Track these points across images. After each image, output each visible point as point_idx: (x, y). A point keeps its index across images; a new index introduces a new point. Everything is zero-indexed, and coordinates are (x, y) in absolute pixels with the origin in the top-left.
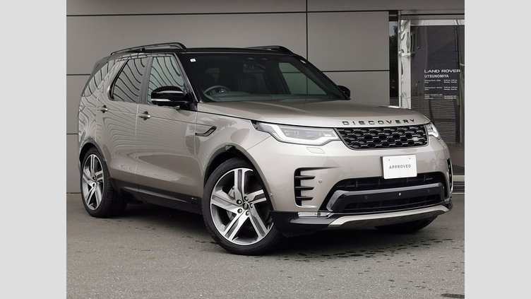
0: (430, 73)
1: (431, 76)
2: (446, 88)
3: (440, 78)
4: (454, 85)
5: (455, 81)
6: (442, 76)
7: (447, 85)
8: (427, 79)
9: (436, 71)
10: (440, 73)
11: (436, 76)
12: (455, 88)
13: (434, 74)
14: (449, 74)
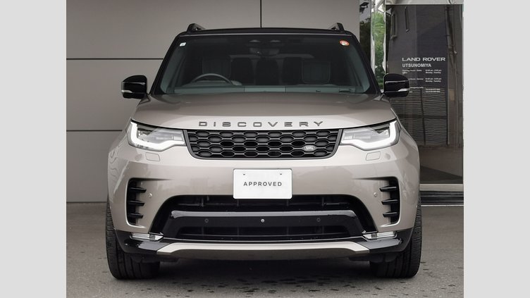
0: (409, 62)
1: (410, 65)
2: (428, 80)
3: (421, 68)
4: (437, 76)
5: (438, 72)
6: (423, 65)
7: (429, 76)
8: (405, 68)
9: (416, 59)
10: (421, 62)
11: (416, 65)
12: (438, 80)
13: (413, 62)
14: (431, 62)
